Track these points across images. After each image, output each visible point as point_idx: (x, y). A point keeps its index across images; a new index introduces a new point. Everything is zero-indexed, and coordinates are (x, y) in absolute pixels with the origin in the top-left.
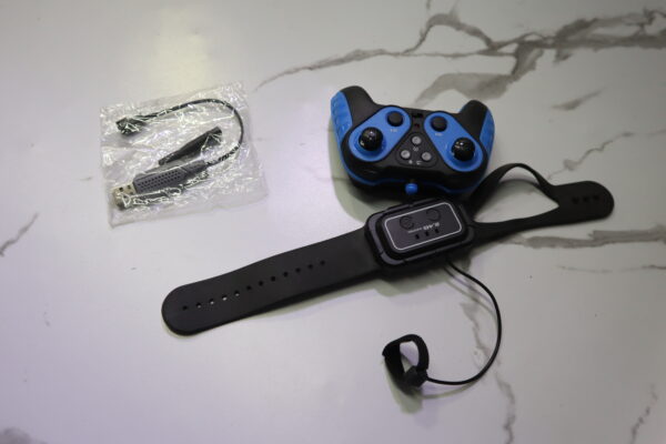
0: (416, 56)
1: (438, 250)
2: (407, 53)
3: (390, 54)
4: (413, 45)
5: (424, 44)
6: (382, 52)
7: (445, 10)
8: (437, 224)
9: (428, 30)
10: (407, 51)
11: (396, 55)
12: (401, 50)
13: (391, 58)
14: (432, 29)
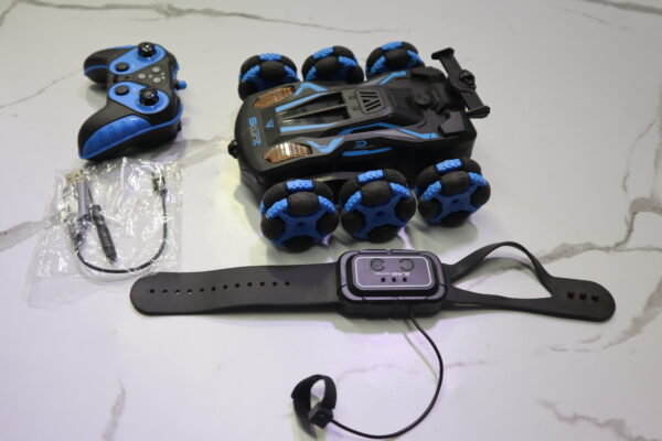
0: (628, 250)
1: (401, 298)
2: (618, 246)
3: (600, 249)
4: (621, 237)
5: (633, 234)
6: (590, 247)
7: (646, 194)
8: (407, 274)
9: (633, 218)
10: (618, 245)
11: (607, 249)
12: (611, 243)
13: (602, 253)
14: (637, 216)
